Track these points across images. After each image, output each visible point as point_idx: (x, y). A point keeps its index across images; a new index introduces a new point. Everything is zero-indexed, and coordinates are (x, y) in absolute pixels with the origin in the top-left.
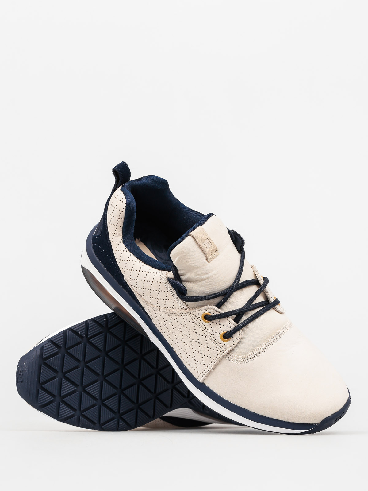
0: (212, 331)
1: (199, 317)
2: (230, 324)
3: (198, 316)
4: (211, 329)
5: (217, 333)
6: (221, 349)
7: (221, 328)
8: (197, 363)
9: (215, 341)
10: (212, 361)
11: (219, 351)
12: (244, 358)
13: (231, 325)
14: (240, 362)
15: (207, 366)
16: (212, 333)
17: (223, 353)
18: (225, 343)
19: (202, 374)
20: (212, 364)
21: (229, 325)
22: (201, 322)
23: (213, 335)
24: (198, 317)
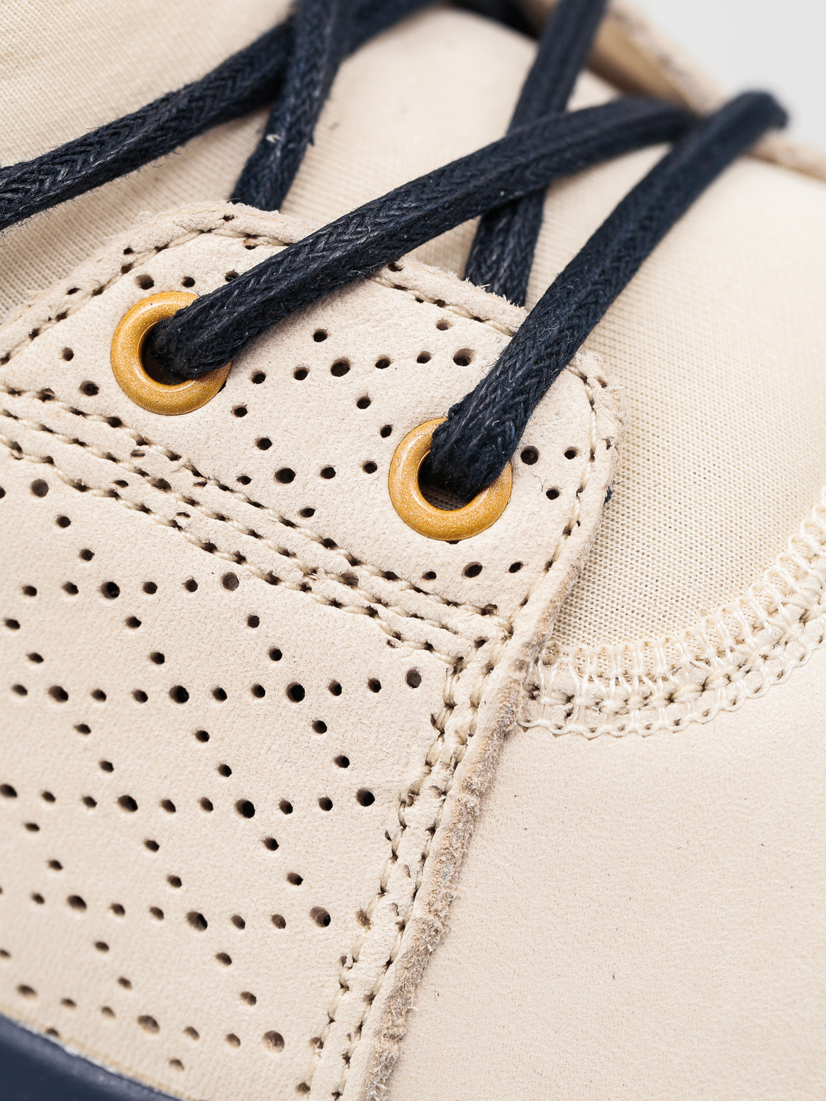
0: (286, 476)
1: (90, 389)
2: (442, 326)
3: (66, 383)
4: (264, 466)
5: (350, 471)
6: (447, 644)
7: (364, 403)
8: (230, 939)
9: (350, 581)
10: (394, 828)
11: (433, 667)
12: (740, 642)
13: (464, 333)
14: (719, 695)
15: (364, 919)
16: (290, 498)
17: (490, 668)
18: (469, 550)
19: (335, 1046)
20: (409, 856)
21: (444, 347)
22: (122, 440)
23: (308, 512)
24: (66, 388)
